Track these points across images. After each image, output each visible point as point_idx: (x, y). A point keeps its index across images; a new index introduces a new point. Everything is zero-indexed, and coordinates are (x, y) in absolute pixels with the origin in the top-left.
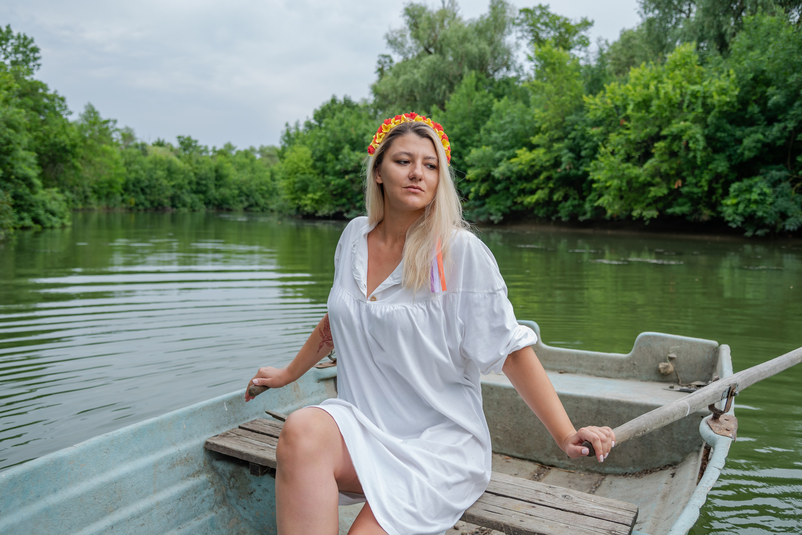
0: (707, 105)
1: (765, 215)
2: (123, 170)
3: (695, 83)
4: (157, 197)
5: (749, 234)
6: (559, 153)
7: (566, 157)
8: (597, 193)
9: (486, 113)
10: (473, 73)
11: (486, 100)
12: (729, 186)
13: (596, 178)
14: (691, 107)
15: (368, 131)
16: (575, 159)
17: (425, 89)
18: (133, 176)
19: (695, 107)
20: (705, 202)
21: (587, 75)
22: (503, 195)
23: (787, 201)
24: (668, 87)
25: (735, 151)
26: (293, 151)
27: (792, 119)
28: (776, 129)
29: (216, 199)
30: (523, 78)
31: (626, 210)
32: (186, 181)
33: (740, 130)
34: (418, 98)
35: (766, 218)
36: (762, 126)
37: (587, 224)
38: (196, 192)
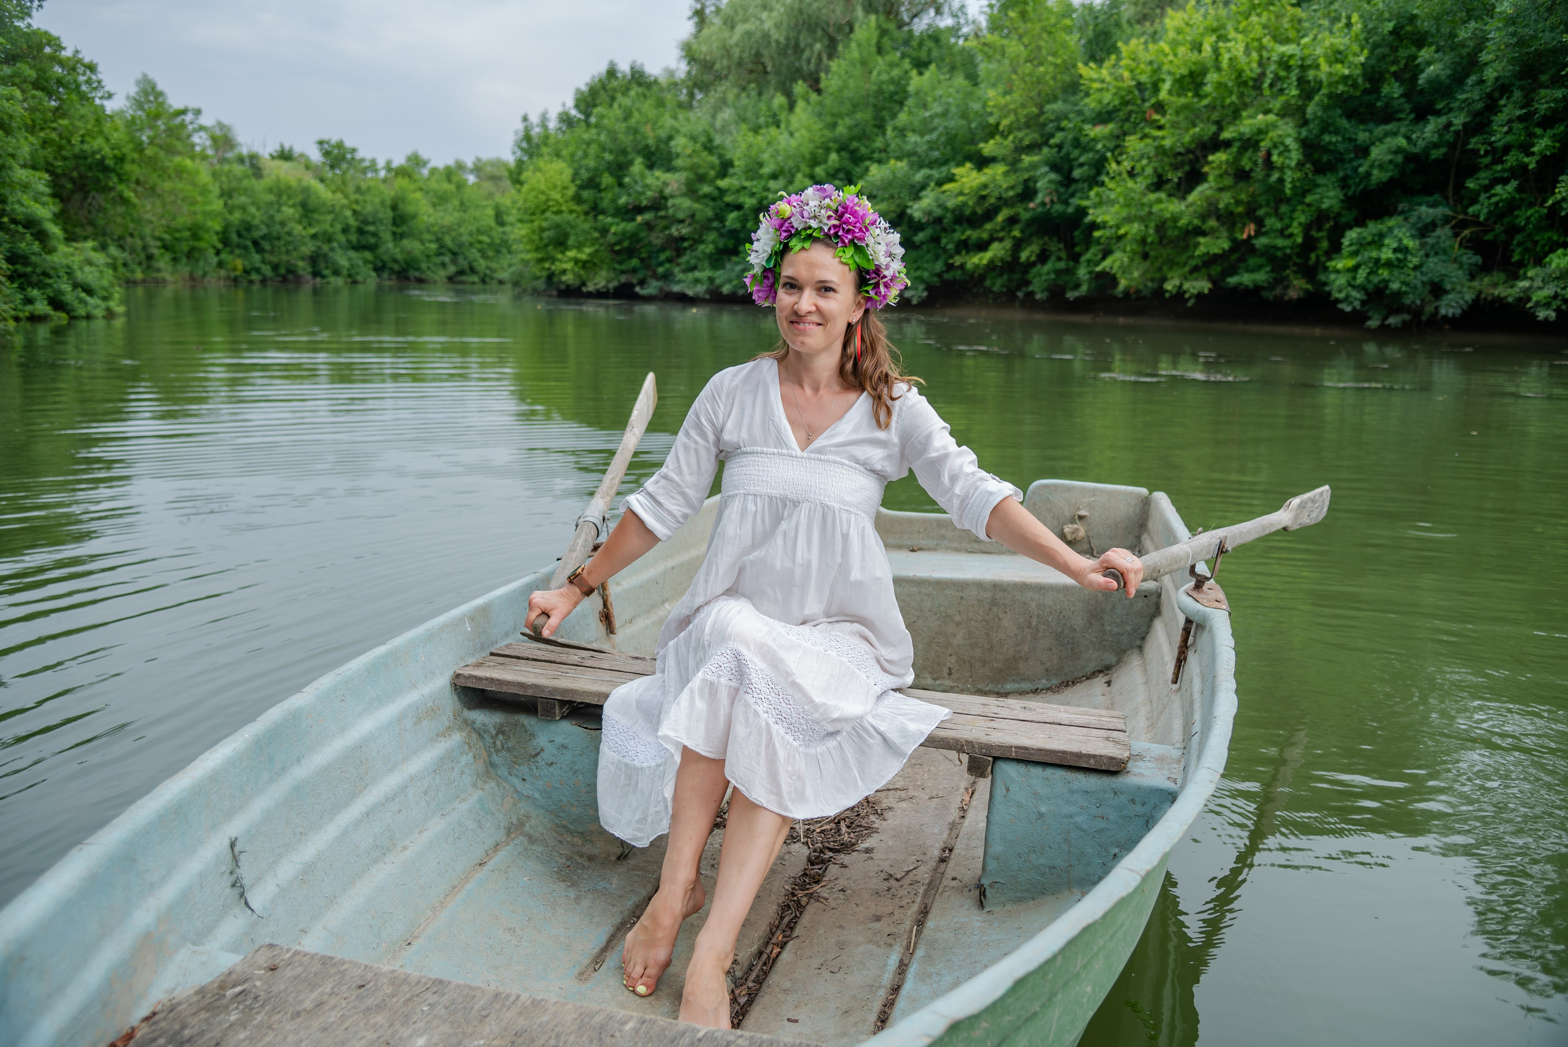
0: (1308, 82)
1: (1404, 288)
2: (218, 205)
3: (1287, 41)
4: (284, 258)
5: (1373, 323)
6: (1032, 173)
7: (1045, 181)
8: (1102, 247)
9: (897, 98)
10: (873, 18)
11: (896, 72)
12: (1343, 236)
13: (1099, 220)
14: (1279, 86)
15: (678, 132)
16: (1061, 184)
17: (782, 51)
18: (237, 216)
19: (1285, 86)
20: (1295, 264)
21: (1087, 24)
22: (928, 251)
23: (1444, 262)
24: (1236, 48)
25: (1355, 170)
26: (538, 169)
27: (1461, 109)
28: (1431, 128)
29: (396, 261)
30: (965, 30)
31: (1152, 280)
32: (338, 227)
33: (1365, 131)
34: (769, 69)
35: (1406, 293)
36: (1407, 122)
37: (1083, 305)
38: (357, 247)
